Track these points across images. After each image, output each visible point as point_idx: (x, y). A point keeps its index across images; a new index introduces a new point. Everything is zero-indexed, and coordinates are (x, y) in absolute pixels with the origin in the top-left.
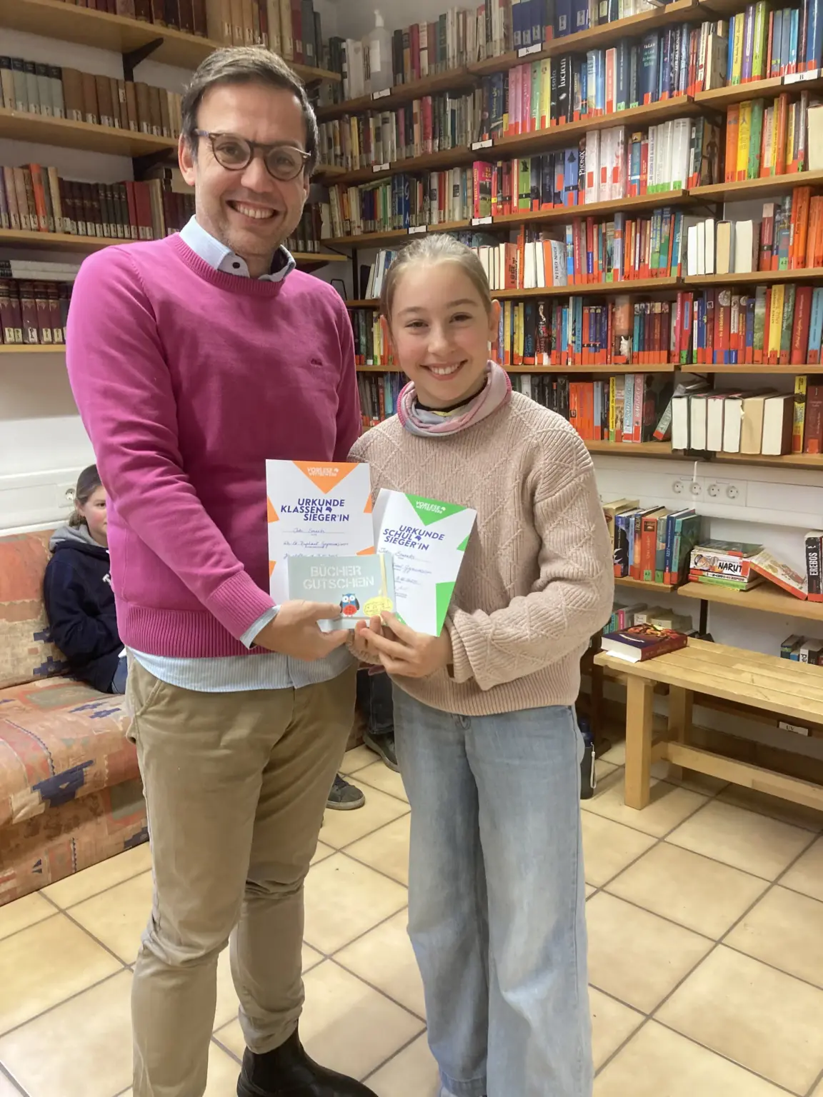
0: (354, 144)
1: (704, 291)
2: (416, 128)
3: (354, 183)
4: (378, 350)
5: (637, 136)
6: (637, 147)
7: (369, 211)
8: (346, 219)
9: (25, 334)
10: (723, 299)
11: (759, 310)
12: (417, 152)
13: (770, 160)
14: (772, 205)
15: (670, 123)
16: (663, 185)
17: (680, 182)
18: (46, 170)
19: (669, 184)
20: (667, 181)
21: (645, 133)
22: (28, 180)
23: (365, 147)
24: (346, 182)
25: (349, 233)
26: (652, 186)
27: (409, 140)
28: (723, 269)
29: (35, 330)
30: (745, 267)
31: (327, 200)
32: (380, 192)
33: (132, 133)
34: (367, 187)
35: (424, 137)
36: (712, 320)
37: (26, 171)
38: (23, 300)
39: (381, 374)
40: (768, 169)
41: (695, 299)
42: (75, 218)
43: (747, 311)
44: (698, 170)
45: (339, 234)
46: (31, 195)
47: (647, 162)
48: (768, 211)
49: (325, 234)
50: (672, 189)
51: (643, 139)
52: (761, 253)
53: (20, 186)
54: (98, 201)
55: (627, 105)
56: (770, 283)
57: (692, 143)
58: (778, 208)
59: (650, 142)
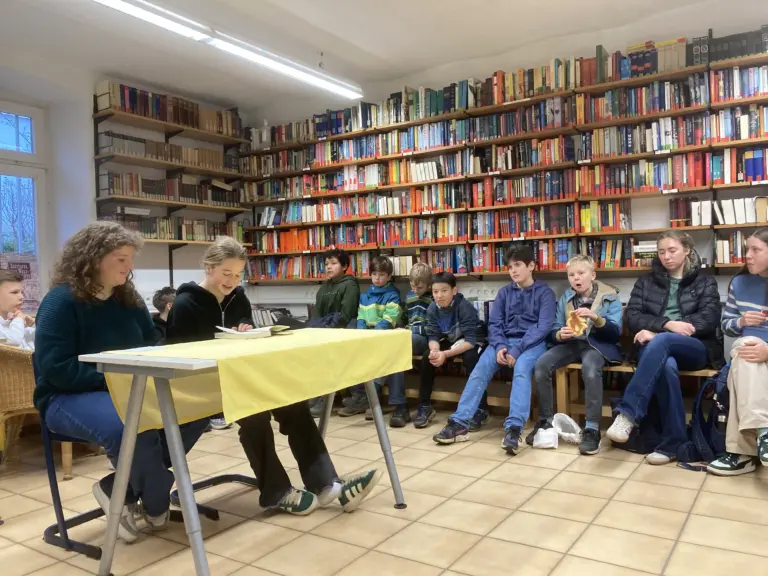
0: (255, 166)
1: (386, 220)
2: (281, 161)
3: (255, 180)
4: (265, 246)
5: (361, 169)
6: (361, 172)
7: (261, 192)
8: (251, 195)
10: (392, 223)
11: (404, 227)
12: (281, 170)
13: (402, 179)
15: (372, 165)
17: (376, 185)
18: (137, 175)
20: (372, 184)
21: (364, 168)
22: (131, 178)
23: (259, 167)
24: (251, 181)
25: (252, 201)
26: (367, 186)
27: (278, 166)
28: (390, 213)
30: (397, 212)
31: (243, 187)
32: (266, 185)
33: (169, 162)
34: (260, 183)
35: (284, 165)
36: (390, 231)
37: (130, 175)
39: (266, 257)
40: (402, 181)
41: (383, 224)
42: (146, 193)
43: (400, 227)
44: (382, 180)
45: (248, 200)
46: (131, 184)
47: (365, 177)
48: (404, 194)
49: (242, 201)
50: (373, 187)
51: (363, 170)
52: (402, 208)
53: (128, 180)
54: (155, 186)
55: (357, 159)
56: (405, 218)
57: (379, 172)
58: (407, 194)
59: (365, 171)
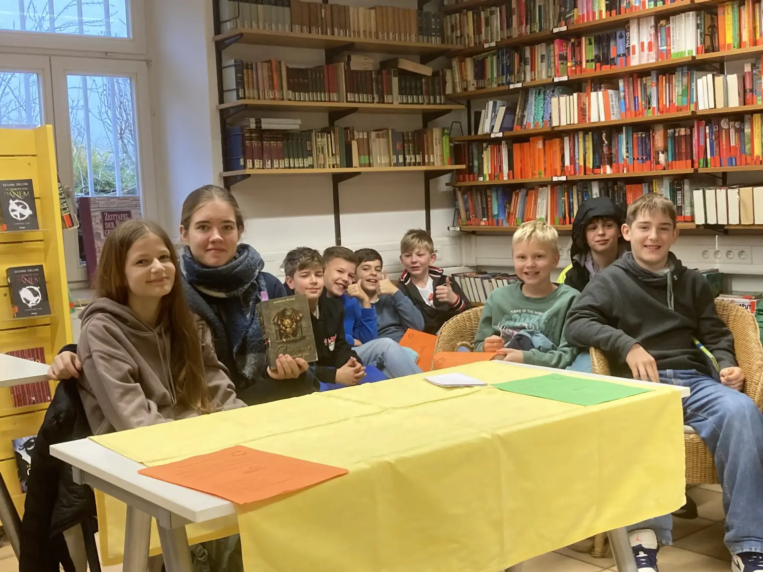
0: (470, 29)
1: (712, 119)
2: (515, 18)
3: (470, 55)
4: (487, 170)
5: (663, 22)
6: (663, 29)
7: (480, 73)
8: (463, 79)
9: (264, 164)
10: (724, 124)
11: (747, 130)
12: (515, 34)
13: (746, 38)
14: (750, 65)
15: (683, 15)
16: (682, 52)
17: (692, 51)
18: (280, 62)
19: (685, 52)
20: (683, 50)
21: (668, 20)
22: (271, 70)
23: (477, 30)
24: (463, 55)
25: (466, 89)
26: (674, 54)
27: (509, 25)
28: (720, 105)
29: (270, 161)
30: (734, 103)
31: (450, 67)
32: (488, 61)
33: (329, 37)
34: (480, 57)
35: (520, 24)
36: (718, 138)
37: (269, 64)
38: (264, 142)
39: (489, 187)
40: (745, 42)
41: (706, 125)
42: (294, 91)
43: (740, 131)
44: (703, 42)
45: (459, 90)
46: (271, 78)
47: (670, 37)
48: (748, 68)
49: (449, 91)
50: (687, 55)
51: (667, 24)
52: (745, 94)
53: (266, 74)
54: (307, 79)
55: (656, 5)
56: (752, 113)
57: (698, 26)
58: (753, 66)
59: (671, 25)
